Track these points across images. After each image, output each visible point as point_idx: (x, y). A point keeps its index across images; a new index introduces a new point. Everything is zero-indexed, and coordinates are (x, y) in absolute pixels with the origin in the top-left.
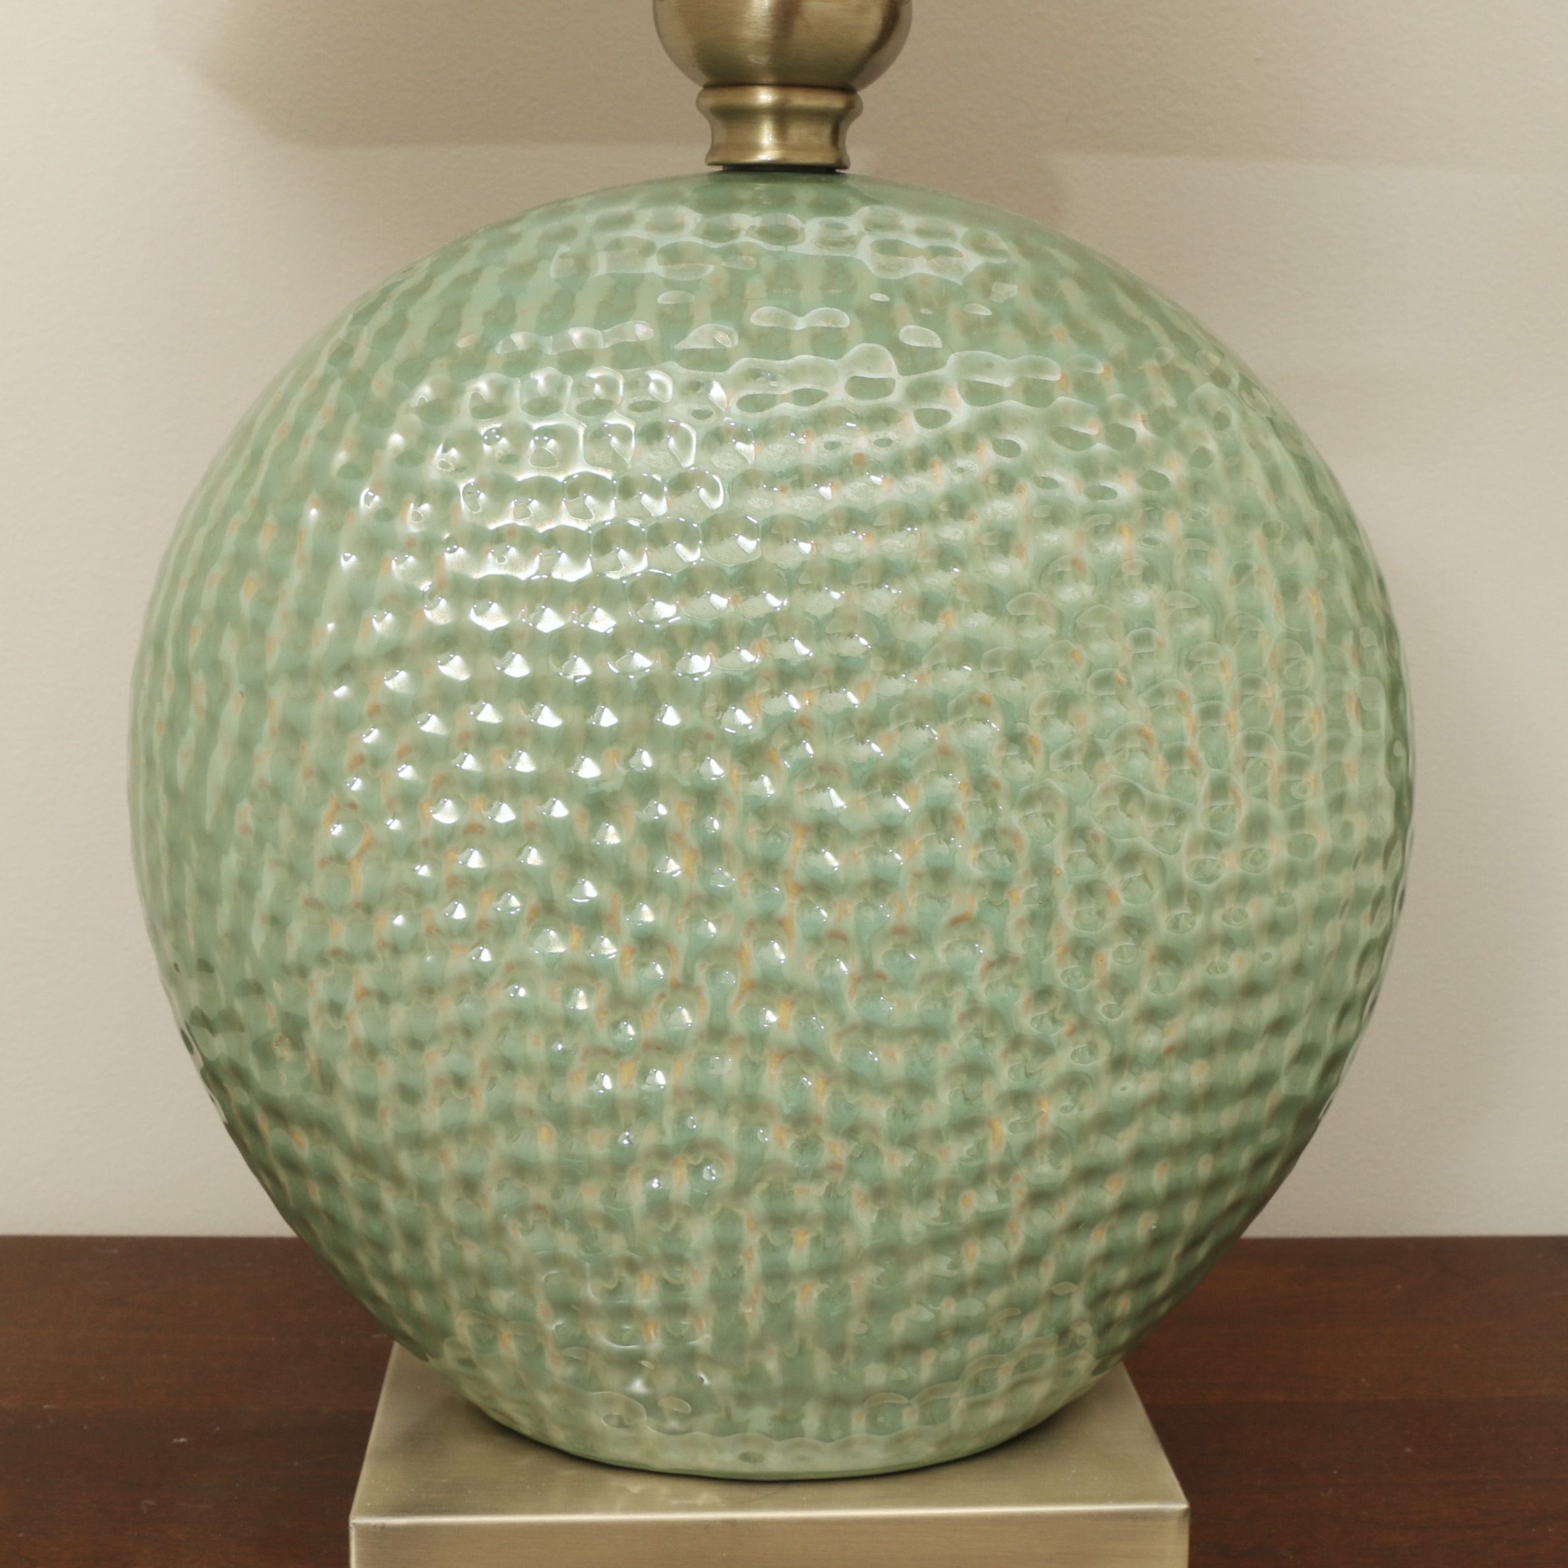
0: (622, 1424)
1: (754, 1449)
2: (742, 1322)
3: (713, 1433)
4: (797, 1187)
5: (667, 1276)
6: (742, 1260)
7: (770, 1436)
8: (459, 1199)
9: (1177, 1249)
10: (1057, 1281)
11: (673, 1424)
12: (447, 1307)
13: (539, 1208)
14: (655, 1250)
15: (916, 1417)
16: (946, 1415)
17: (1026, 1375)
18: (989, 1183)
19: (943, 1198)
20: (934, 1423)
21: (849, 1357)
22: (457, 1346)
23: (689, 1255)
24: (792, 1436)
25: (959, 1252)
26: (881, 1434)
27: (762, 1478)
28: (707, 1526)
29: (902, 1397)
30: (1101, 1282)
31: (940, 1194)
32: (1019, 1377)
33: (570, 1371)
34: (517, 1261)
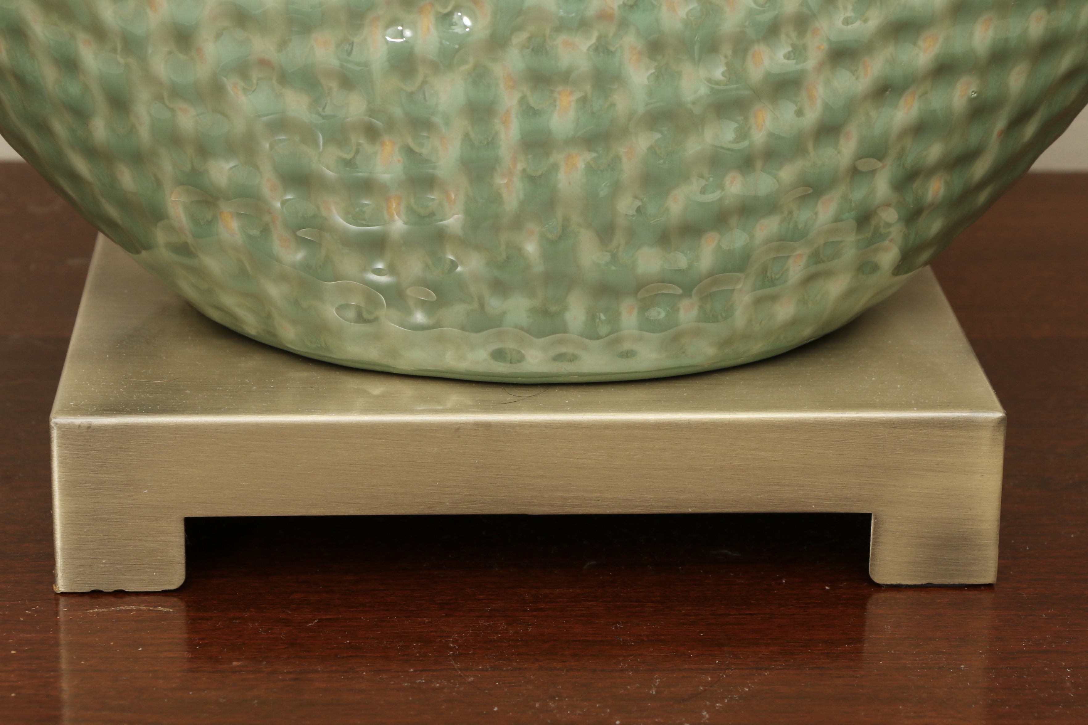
0: (360, 319)
1: (510, 345)
2: (496, 198)
3: (463, 328)
4: (561, 39)
5: (412, 144)
6: (498, 125)
7: (529, 331)
8: (170, 53)
9: (1001, 123)
10: (859, 157)
11: (419, 317)
12: (159, 183)
13: (264, 63)
14: (397, 112)
15: (695, 312)
16: (729, 312)
17: (821, 267)
18: (783, 37)
19: (729, 52)
20: (714, 319)
21: (619, 238)
22: (171, 229)
23: (437, 120)
24: (554, 332)
25: (746, 119)
26: (653, 332)
27: (520, 380)
28: (457, 429)
29: (676, 287)
30: (910, 159)
31: (727, 50)
32: (813, 269)
33: (300, 256)
34: (239, 126)
